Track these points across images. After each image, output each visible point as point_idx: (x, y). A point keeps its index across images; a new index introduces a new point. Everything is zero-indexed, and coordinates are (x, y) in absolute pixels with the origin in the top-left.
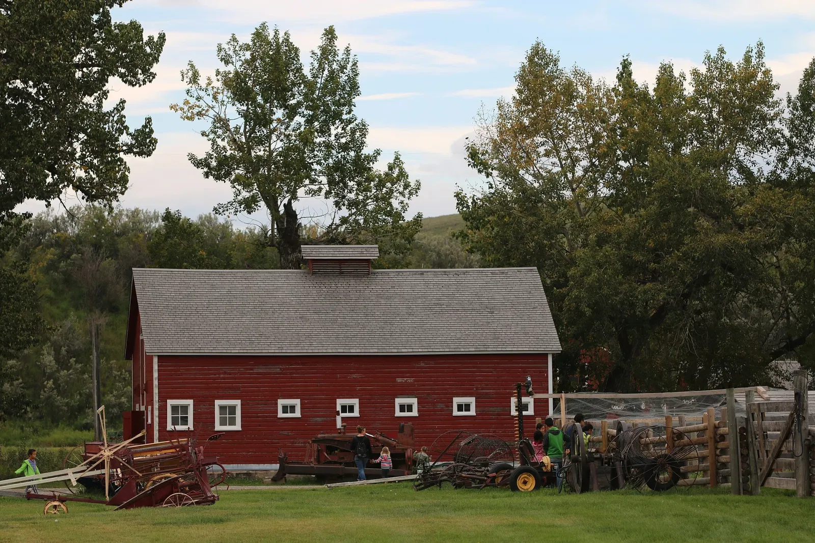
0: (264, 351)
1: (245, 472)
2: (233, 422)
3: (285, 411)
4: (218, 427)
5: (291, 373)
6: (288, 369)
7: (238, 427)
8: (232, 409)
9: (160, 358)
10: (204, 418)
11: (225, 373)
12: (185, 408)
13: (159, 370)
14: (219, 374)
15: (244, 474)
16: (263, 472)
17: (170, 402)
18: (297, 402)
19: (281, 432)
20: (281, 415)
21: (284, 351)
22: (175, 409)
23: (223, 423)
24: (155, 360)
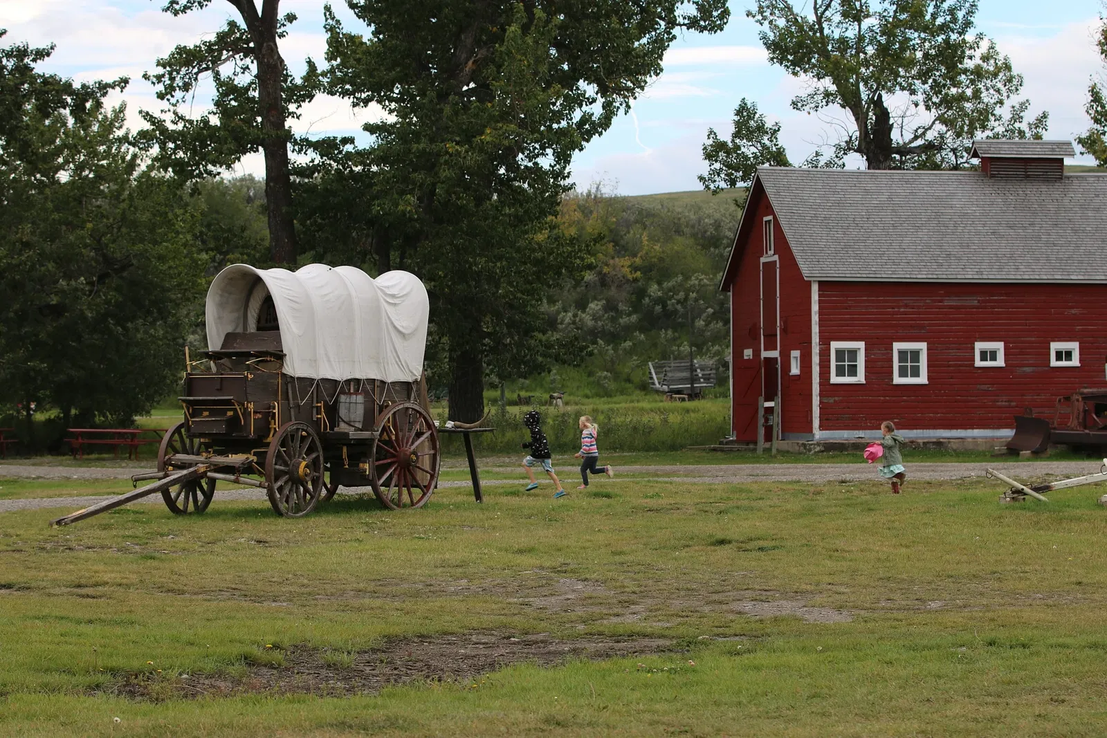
0: (959, 277)
1: (935, 440)
2: (916, 373)
3: (983, 358)
4: (897, 380)
5: (993, 307)
6: (990, 301)
7: (923, 379)
8: (915, 355)
9: (820, 283)
10: (879, 367)
11: (906, 306)
12: (853, 353)
13: (820, 302)
14: (899, 307)
15: (934, 443)
16: (957, 441)
17: (835, 345)
18: (999, 346)
19: (978, 386)
20: (979, 363)
21: (985, 277)
22: (840, 354)
23: (903, 373)
24: (815, 288)
